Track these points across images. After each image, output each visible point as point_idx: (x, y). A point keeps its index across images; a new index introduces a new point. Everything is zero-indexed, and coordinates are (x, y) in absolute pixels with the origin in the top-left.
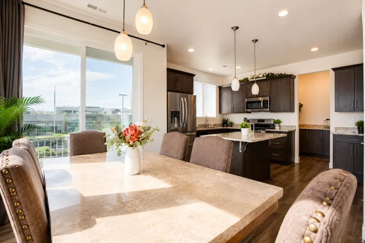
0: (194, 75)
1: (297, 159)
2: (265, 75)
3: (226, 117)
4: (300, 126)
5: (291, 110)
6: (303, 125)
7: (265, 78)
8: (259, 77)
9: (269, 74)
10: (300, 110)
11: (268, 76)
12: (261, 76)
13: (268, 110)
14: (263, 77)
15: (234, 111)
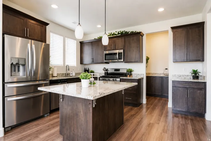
0: (48, 24)
1: (144, 101)
2: (120, 32)
3: (87, 67)
4: (147, 74)
5: (141, 61)
6: (149, 73)
7: (120, 35)
8: (115, 34)
9: (123, 31)
10: (147, 62)
11: (122, 33)
12: (117, 33)
13: (122, 60)
14: (119, 34)
15: (94, 62)
